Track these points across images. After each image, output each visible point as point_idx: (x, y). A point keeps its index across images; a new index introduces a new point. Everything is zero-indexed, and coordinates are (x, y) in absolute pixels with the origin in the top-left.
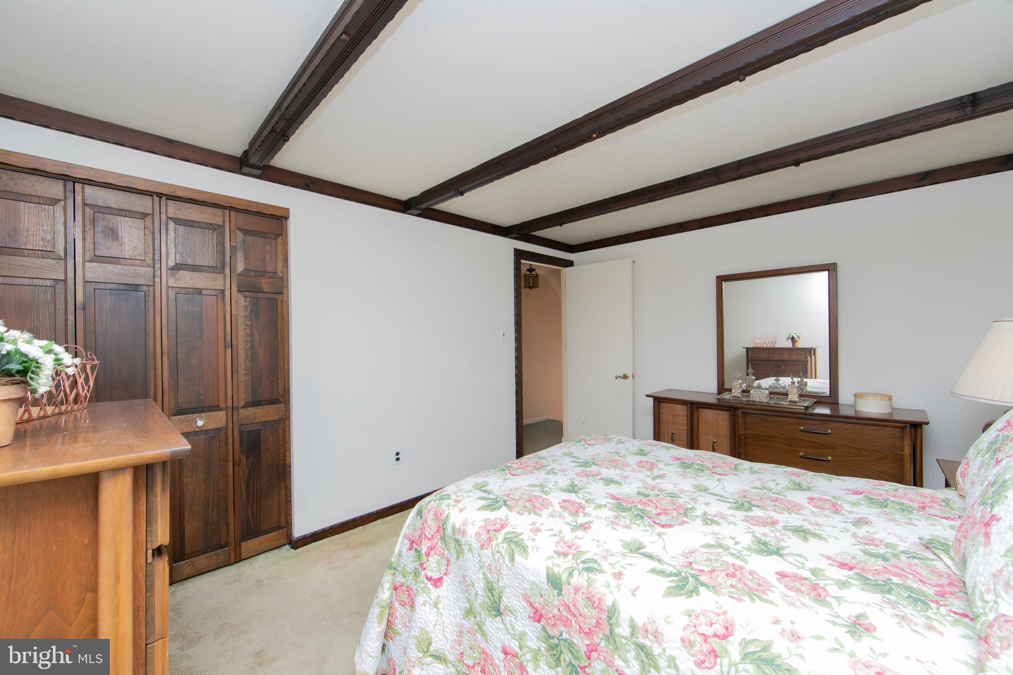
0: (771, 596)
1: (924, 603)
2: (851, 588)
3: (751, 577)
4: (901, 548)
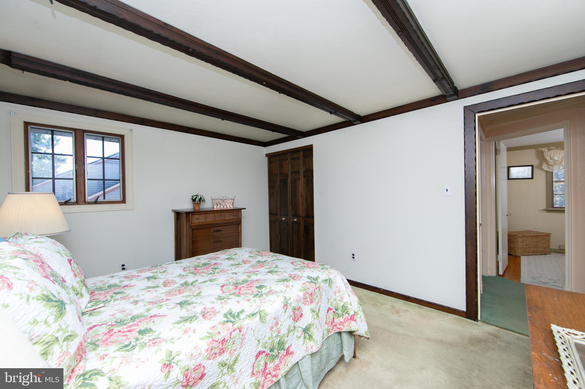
0: (163, 295)
1: (117, 322)
2: (119, 282)
3: (174, 294)
4: (112, 302)
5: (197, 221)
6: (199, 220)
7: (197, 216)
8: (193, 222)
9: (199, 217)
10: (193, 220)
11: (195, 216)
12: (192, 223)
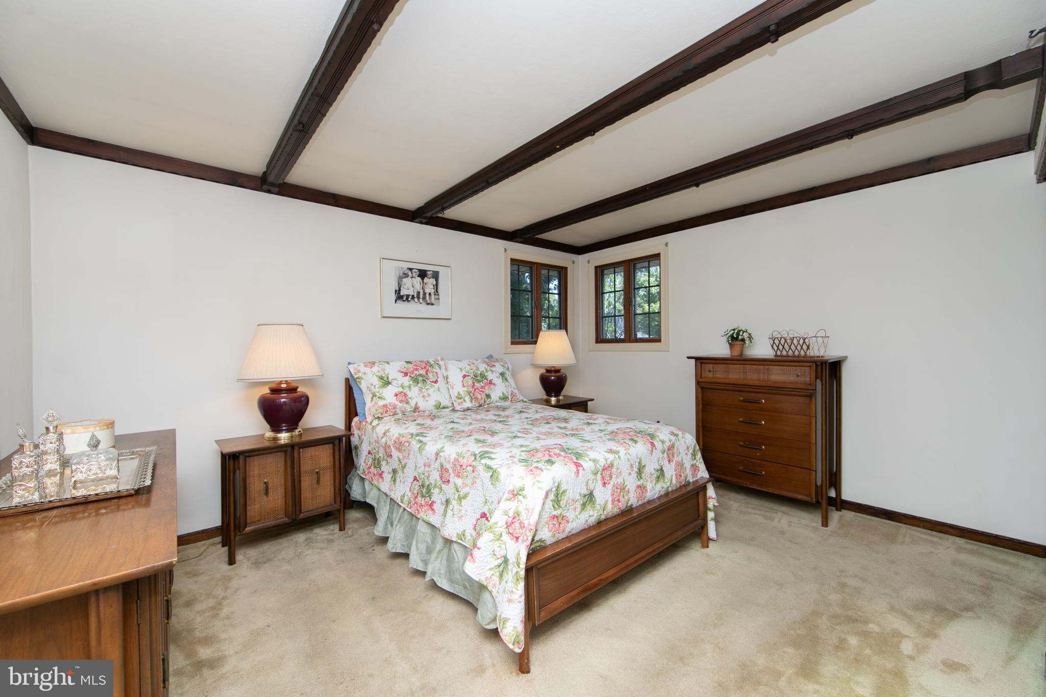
5: (711, 375)
6: (713, 374)
7: (711, 366)
8: (703, 376)
9: (713, 368)
10: (703, 373)
11: (707, 365)
12: (701, 377)
